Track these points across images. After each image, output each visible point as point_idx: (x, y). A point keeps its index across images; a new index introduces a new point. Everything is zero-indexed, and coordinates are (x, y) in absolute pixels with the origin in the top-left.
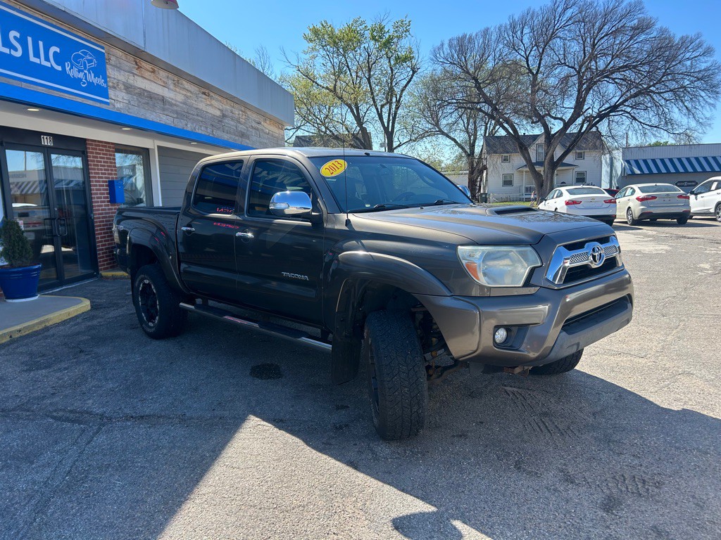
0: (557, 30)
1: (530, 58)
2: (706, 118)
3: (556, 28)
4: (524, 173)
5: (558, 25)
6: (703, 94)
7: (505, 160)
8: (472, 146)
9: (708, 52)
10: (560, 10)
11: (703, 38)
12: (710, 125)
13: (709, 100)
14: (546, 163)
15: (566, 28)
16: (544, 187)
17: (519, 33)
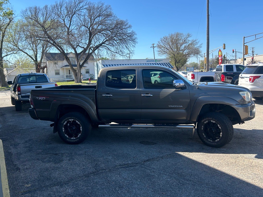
0: (76, 11)
1: (65, 20)
2: (132, 51)
3: (76, 10)
4: (65, 69)
5: (77, 9)
6: (130, 42)
7: (55, 63)
8: (36, 57)
9: (130, 27)
10: (77, 3)
11: (128, 22)
12: (134, 53)
13: (133, 44)
14: (78, 65)
15: (80, 10)
16: (78, 75)
17: (60, 9)
